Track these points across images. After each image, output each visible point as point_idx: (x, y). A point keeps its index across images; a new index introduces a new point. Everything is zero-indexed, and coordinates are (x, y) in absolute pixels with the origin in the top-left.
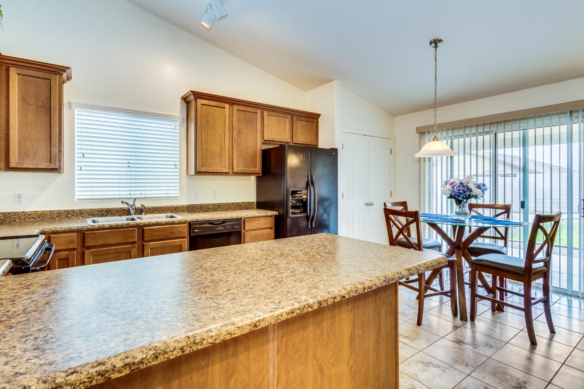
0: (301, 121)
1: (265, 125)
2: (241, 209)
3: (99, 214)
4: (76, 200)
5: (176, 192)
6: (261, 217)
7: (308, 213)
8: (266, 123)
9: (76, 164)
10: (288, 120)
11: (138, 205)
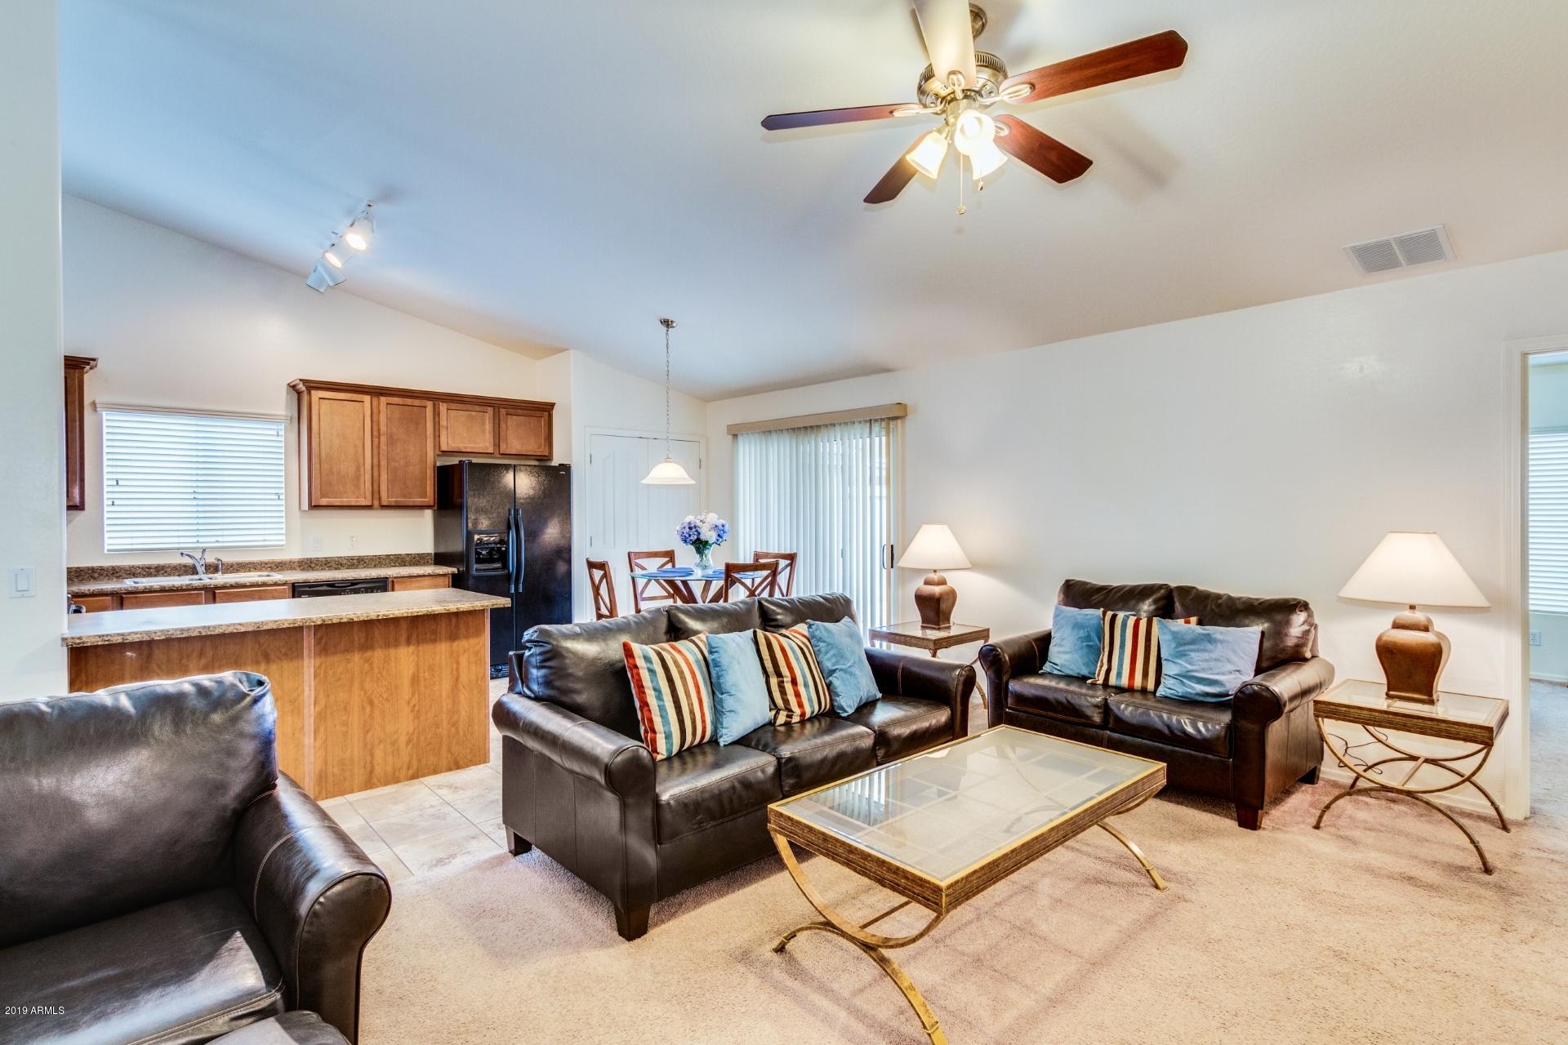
0: (515, 417)
1: (443, 426)
2: (405, 566)
3: (144, 573)
4: (106, 552)
5: (280, 538)
6: (424, 576)
7: (509, 570)
8: (443, 423)
9: (106, 496)
10: (490, 410)
11: (210, 559)
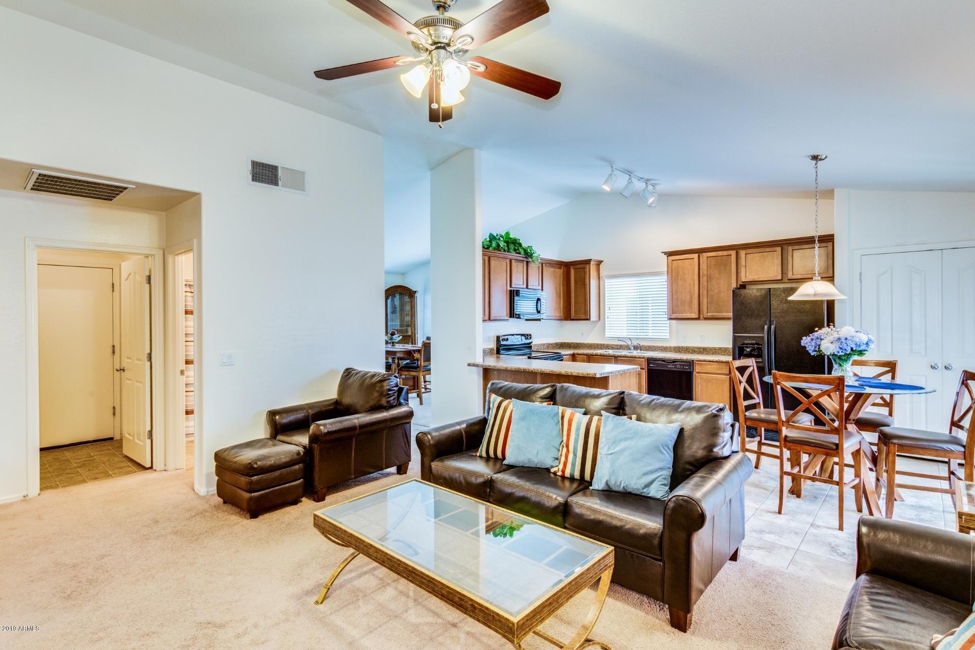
0: (800, 250)
1: (743, 265)
4: (606, 338)
5: (666, 334)
6: (712, 361)
9: (606, 314)
10: (779, 249)
11: (635, 343)
